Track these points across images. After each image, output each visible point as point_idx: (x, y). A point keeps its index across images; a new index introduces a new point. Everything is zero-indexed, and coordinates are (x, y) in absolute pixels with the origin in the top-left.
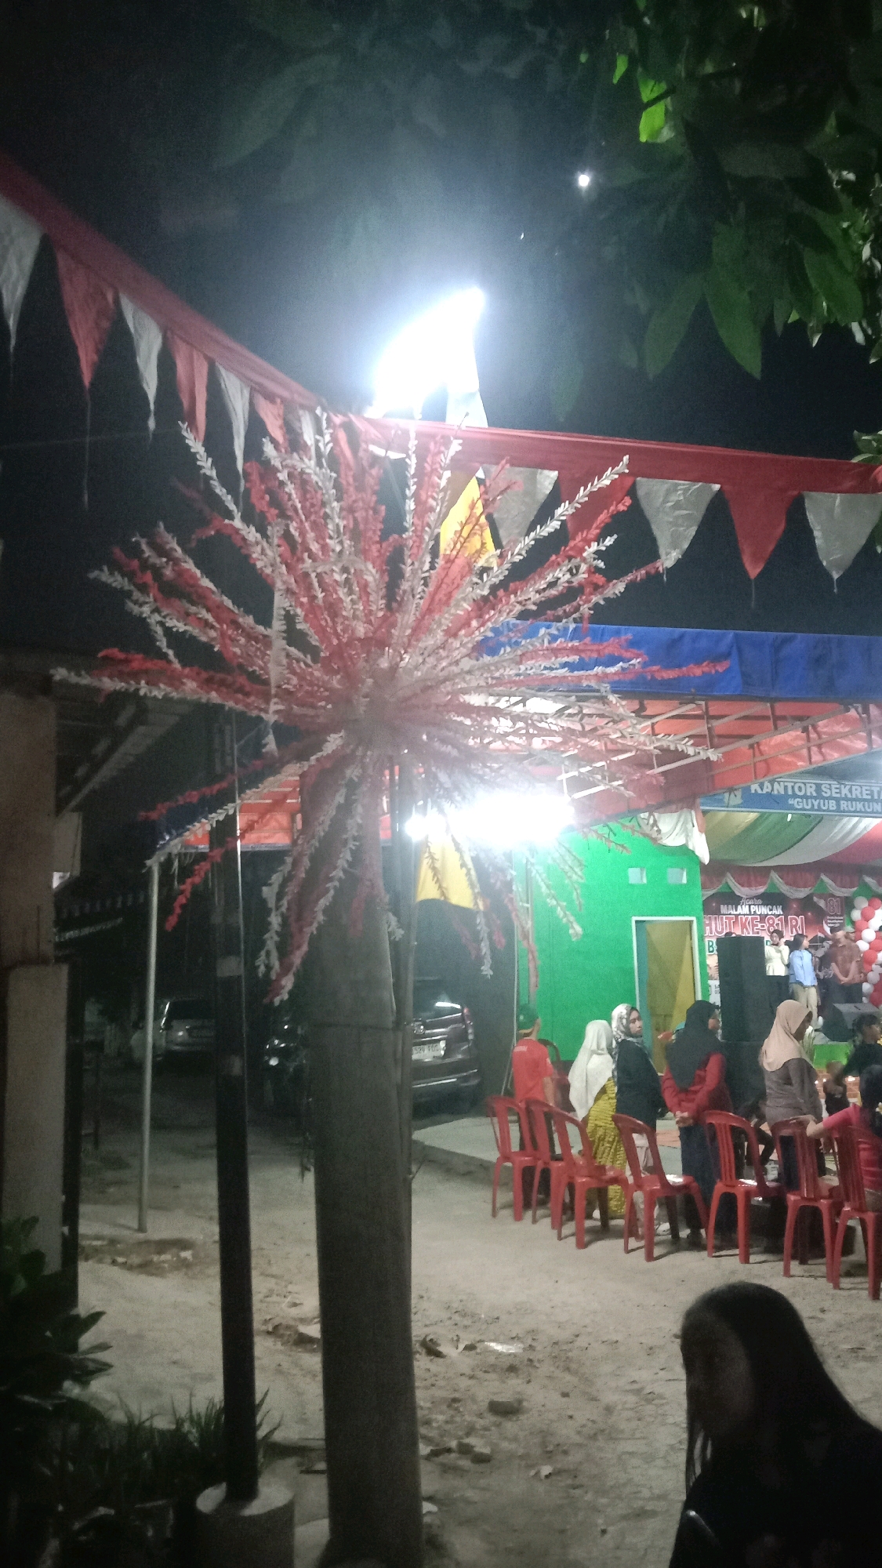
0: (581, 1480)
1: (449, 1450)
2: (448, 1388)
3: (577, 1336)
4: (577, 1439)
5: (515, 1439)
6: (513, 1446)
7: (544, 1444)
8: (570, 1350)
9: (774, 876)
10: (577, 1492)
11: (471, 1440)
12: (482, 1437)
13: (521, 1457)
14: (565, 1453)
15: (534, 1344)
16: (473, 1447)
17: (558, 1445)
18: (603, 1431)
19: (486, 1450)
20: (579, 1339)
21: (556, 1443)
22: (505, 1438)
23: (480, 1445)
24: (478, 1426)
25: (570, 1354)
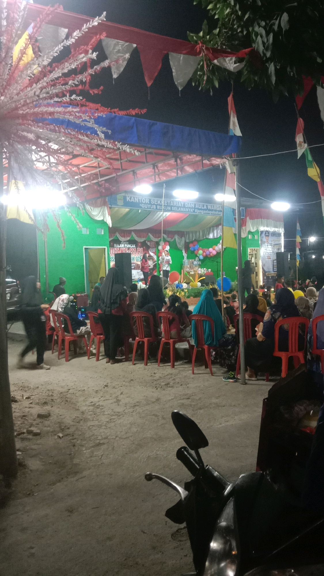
0: (75, 436)
1: (24, 433)
2: (21, 412)
3: (69, 390)
4: (72, 423)
5: (49, 426)
6: (49, 428)
7: (60, 427)
8: (67, 395)
9: (133, 233)
10: (75, 440)
11: (32, 428)
12: (36, 427)
13: (52, 432)
14: (68, 428)
15: (53, 394)
16: (33, 431)
17: (66, 426)
18: (82, 420)
19: (38, 431)
20: (70, 391)
21: (65, 426)
22: (45, 426)
23: (35, 430)
24: (34, 424)
25: (67, 396)
